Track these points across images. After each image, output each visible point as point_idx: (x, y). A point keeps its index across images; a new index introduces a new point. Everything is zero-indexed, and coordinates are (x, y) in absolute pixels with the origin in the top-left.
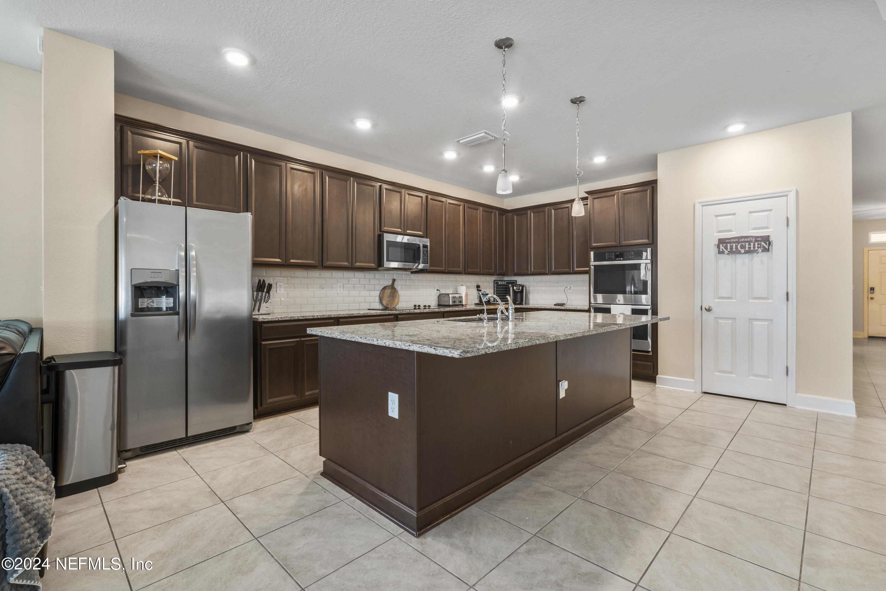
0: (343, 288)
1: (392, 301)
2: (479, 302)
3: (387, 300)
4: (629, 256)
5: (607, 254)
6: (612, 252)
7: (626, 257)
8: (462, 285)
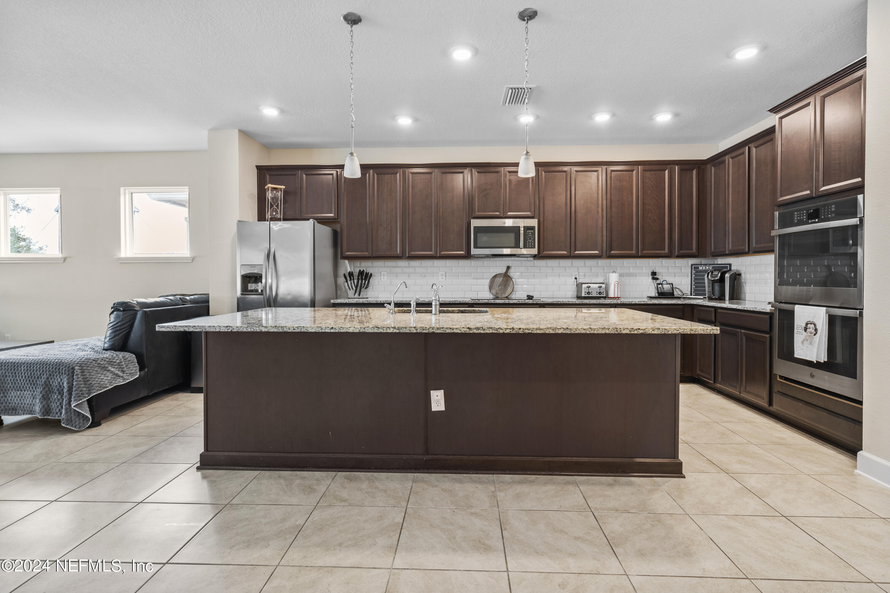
0: (446, 276)
1: (503, 290)
2: (657, 295)
3: (497, 289)
4: (828, 214)
5: (796, 213)
6: (803, 210)
7: (823, 217)
8: (613, 272)
